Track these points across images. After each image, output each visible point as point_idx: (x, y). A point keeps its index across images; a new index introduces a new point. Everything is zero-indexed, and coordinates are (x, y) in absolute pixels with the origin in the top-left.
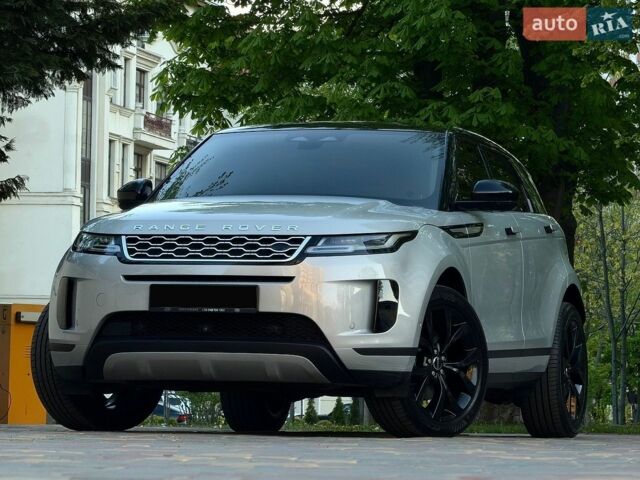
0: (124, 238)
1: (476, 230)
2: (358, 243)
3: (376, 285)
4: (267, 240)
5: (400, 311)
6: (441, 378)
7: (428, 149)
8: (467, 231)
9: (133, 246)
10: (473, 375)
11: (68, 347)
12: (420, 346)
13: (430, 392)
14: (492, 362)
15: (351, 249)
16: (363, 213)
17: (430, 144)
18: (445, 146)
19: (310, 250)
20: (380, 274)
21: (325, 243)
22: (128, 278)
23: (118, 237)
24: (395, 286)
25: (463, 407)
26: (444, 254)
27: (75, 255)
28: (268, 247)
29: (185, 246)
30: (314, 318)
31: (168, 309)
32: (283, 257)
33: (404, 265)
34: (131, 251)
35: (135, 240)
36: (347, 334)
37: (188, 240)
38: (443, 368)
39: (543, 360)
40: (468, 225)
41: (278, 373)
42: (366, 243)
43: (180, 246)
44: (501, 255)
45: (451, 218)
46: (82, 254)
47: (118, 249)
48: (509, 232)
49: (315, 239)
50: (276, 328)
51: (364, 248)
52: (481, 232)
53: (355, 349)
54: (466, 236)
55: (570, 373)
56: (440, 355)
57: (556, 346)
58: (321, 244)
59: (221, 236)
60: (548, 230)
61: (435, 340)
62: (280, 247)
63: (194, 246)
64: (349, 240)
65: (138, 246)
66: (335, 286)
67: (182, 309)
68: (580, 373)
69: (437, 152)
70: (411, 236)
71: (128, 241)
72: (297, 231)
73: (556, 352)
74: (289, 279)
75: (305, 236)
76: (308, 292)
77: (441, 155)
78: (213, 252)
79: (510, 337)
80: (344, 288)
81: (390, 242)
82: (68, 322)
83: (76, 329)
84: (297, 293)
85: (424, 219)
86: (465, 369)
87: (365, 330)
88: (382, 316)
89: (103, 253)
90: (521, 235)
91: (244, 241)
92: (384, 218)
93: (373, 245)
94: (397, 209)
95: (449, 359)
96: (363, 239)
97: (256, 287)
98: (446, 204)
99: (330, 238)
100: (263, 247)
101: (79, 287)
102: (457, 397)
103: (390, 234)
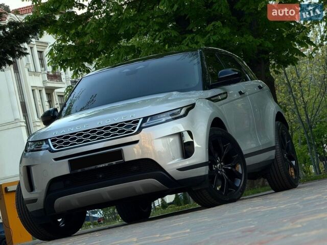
0: (49, 140)
1: (224, 96)
2: (167, 116)
3: (180, 135)
4: (121, 125)
5: (196, 145)
6: (223, 174)
7: (191, 61)
8: (220, 97)
9: (55, 143)
10: (239, 169)
11: (35, 201)
12: (209, 160)
13: (220, 182)
14: (247, 159)
15: (164, 120)
16: (166, 101)
17: (191, 58)
18: (199, 57)
19: (144, 125)
20: (182, 129)
21: (151, 120)
22: (56, 159)
23: (46, 140)
24: (190, 133)
25: (238, 185)
26: (211, 112)
27: (27, 154)
28: (123, 128)
29: (81, 137)
30: (153, 158)
31: (79, 170)
32: (131, 132)
33: (192, 122)
34: (54, 146)
35: (55, 140)
36: (172, 162)
37: (82, 134)
38: (224, 168)
39: (273, 153)
40: (220, 95)
41: (141, 190)
42: (171, 115)
43: (79, 138)
44: (239, 105)
45: (210, 93)
46: (30, 153)
47: (48, 146)
48: (241, 93)
49: (145, 119)
50: (135, 167)
51: (170, 118)
52: (227, 96)
53: (177, 169)
54: (220, 100)
55: (287, 156)
56: (220, 162)
57: (278, 144)
58: (148, 121)
59: (98, 128)
60: (260, 87)
61: (216, 155)
62: (128, 127)
63: (85, 136)
64: (162, 116)
65: (58, 142)
66: (160, 140)
67: (86, 169)
68: (293, 155)
69: (196, 61)
70: (192, 106)
71: (52, 141)
72: (135, 117)
73: (278, 147)
74: (136, 142)
75: (140, 119)
76: (148, 146)
77: (198, 63)
78: (95, 137)
79: (253, 145)
80: (165, 140)
81: (183, 112)
82: (31, 188)
83: (36, 191)
84: (142, 148)
85: (197, 96)
86: (234, 167)
87: (180, 159)
88: (187, 150)
89: (41, 150)
90: (247, 93)
91: (110, 128)
92: (177, 101)
93: (175, 115)
94: (182, 95)
95: (225, 164)
96: (169, 113)
97: (121, 150)
98: (206, 86)
99: (152, 117)
100: (120, 129)
101: (33, 169)
102: (234, 181)
103: (181, 108)
